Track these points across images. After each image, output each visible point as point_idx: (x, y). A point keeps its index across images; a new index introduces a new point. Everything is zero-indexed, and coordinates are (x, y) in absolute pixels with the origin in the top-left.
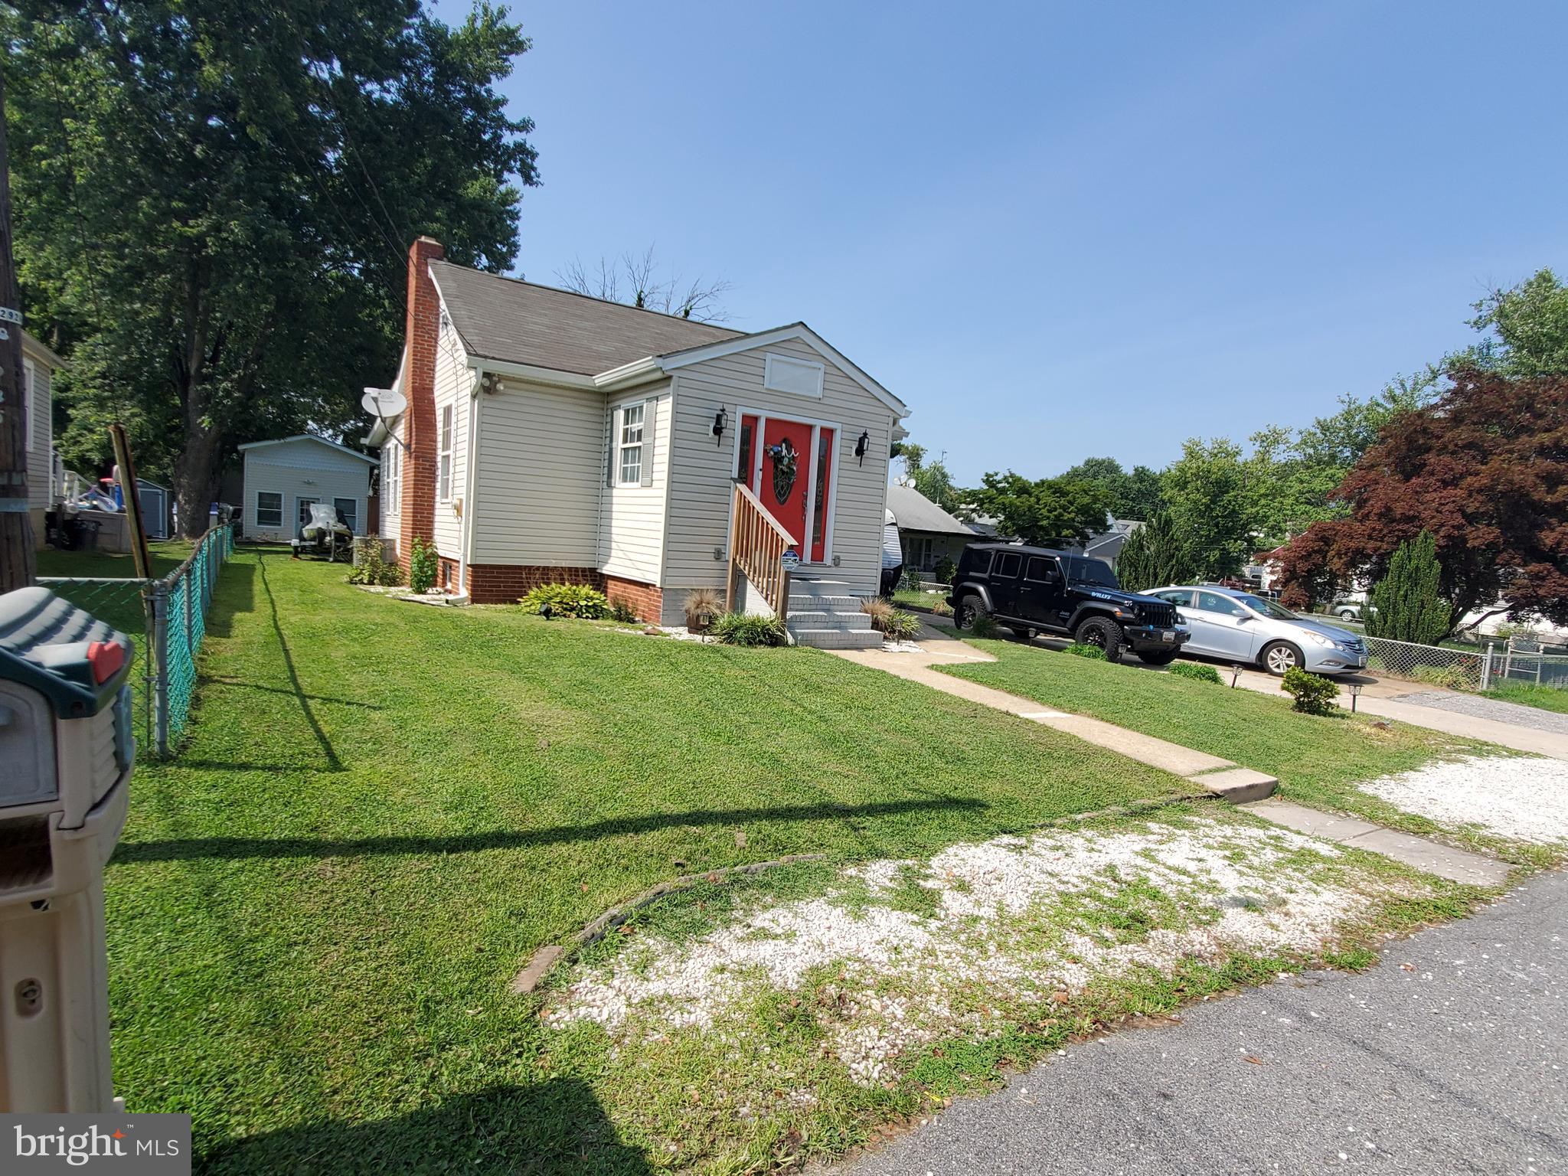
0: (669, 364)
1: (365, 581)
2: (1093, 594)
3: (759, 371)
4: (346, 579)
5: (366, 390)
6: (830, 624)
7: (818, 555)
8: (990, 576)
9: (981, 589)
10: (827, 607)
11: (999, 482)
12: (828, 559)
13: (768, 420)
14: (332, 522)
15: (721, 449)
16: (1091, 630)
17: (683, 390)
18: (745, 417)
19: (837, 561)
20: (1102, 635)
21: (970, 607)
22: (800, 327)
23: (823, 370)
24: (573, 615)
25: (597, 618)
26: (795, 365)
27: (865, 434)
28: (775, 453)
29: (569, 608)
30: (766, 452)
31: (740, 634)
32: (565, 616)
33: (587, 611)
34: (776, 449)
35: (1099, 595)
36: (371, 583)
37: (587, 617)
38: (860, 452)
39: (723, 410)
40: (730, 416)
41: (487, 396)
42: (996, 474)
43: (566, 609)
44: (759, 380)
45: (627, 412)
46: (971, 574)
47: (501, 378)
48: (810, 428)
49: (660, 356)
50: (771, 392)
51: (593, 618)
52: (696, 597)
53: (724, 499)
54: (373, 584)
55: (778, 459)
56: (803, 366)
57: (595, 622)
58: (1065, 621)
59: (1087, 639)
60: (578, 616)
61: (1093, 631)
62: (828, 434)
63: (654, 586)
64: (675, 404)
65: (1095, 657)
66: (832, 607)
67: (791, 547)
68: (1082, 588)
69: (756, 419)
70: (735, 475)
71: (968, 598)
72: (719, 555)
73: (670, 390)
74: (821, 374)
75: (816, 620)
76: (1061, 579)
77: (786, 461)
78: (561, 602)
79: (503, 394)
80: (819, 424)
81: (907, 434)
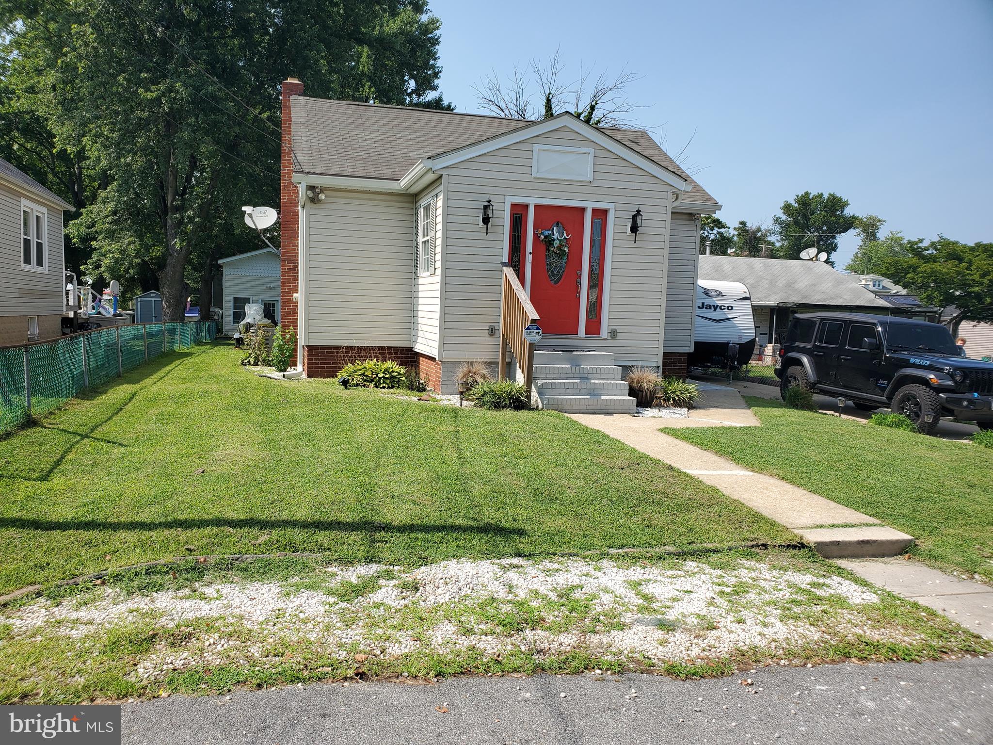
0: (439, 164)
1: (252, 363)
2: (912, 360)
3: (526, 162)
4: (240, 362)
5: (244, 208)
6: (582, 391)
7: (594, 328)
8: (815, 346)
9: (805, 360)
10: (585, 376)
11: (926, 249)
12: (604, 332)
13: (537, 207)
14: (258, 318)
15: (489, 237)
16: (908, 398)
17: (452, 187)
18: (513, 206)
19: (614, 334)
20: (917, 404)
21: (795, 378)
22: (566, 117)
23: (592, 155)
24: (372, 385)
25: (393, 387)
26: (564, 152)
27: (639, 211)
28: (546, 237)
29: (367, 380)
30: (536, 237)
31: (488, 398)
32: (364, 386)
33: (384, 382)
34: (546, 233)
35: (917, 361)
36: (256, 364)
37: (384, 387)
38: (634, 229)
39: (489, 201)
40: (496, 206)
41: (313, 205)
42: (921, 241)
43: (365, 381)
44: (526, 170)
45: (424, 208)
46: (798, 344)
47: (322, 190)
48: (583, 210)
49: (430, 158)
50: (539, 180)
51: (389, 388)
52: (465, 369)
53: (496, 282)
54: (258, 365)
55: (549, 241)
56: (571, 152)
57: (392, 391)
58: (883, 389)
59: (903, 408)
60: (377, 387)
61: (909, 400)
62: (601, 215)
63: (435, 359)
64: (446, 200)
65: (898, 425)
66: (590, 376)
67: (533, 321)
68: (904, 355)
69: (526, 207)
70: (506, 259)
71: (793, 370)
72: (492, 331)
73: (441, 188)
74: (591, 158)
75: (568, 388)
76: (879, 346)
77: (556, 243)
78: (363, 375)
79: (325, 203)
80: (590, 206)
81: (720, 207)
